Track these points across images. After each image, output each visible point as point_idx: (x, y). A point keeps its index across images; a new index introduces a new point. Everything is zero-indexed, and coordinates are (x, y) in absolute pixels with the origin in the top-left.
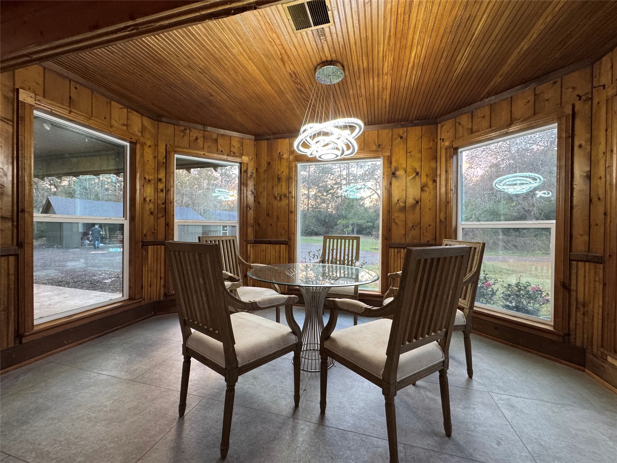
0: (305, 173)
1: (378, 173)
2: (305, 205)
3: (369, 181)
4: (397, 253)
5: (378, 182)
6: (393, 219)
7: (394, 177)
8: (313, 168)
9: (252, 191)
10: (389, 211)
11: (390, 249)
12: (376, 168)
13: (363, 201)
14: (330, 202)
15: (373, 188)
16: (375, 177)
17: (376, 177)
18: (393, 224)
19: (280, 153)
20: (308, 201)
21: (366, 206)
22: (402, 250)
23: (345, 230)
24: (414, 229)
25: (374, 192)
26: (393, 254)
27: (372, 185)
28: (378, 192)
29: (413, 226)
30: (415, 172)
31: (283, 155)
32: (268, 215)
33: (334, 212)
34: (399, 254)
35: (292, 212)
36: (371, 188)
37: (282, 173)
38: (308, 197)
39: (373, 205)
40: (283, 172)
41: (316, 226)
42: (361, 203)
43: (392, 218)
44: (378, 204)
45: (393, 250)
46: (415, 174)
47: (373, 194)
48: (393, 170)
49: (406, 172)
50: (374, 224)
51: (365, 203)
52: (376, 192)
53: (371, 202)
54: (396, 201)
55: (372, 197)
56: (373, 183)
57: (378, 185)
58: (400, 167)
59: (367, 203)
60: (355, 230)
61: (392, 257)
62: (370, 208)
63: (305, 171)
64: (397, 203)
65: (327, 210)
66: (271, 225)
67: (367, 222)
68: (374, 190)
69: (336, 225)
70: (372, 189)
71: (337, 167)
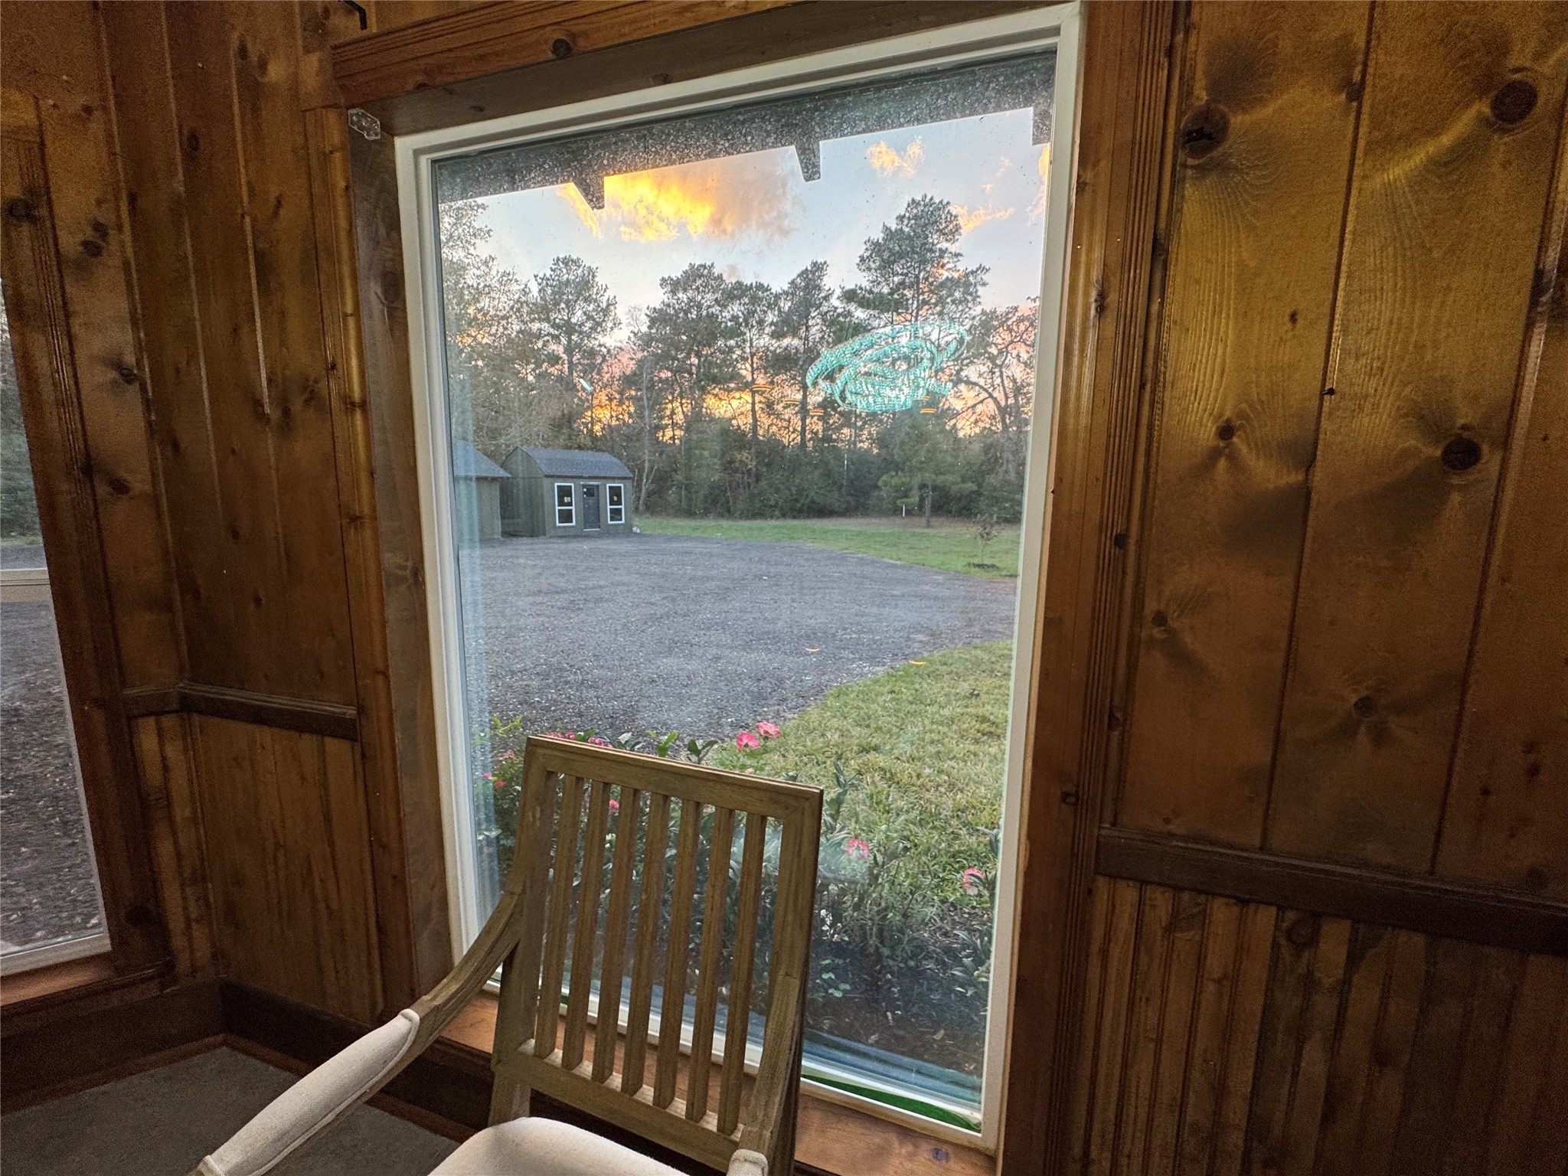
0: (796, 342)
1: (1000, 341)
2: (795, 430)
3: (971, 362)
4: (1170, 929)
5: (996, 365)
6: (1160, 619)
7: (1202, 170)
8: (818, 327)
9: (118, 365)
10: (1120, 541)
11: (1102, 883)
12: (996, 323)
13: (953, 422)
14: (865, 423)
15: (982, 382)
16: (990, 350)
17: (994, 350)
18: (1155, 665)
19: (243, 52)
20: (803, 420)
21: (961, 434)
22: (1222, 912)
23: (898, 502)
24: (1380, 737)
25: (984, 395)
26: (1125, 925)
27: (980, 375)
28: (995, 395)
29: (1365, 705)
30: (1483, 86)
31: (263, 65)
32: (235, 535)
33: (875, 451)
34: (1184, 939)
35: (355, 519)
36: (976, 384)
37: (276, 214)
38: (804, 411)
39: (982, 432)
40: (279, 204)
41: (822, 491)
42: (947, 428)
43: (1151, 607)
44: (993, 428)
45: (1128, 894)
46: (1483, 107)
47: (982, 402)
48: (1201, 95)
49: (1356, 93)
50: (980, 486)
51: (959, 426)
52: (991, 396)
53: (976, 422)
54: (1207, 434)
55: (979, 408)
56: (984, 369)
57: (998, 374)
58: (1286, 45)
59: (965, 428)
60: (928, 502)
61: (1116, 952)
62: (970, 440)
63: (795, 335)
64: (1214, 455)
65: (855, 444)
66: (257, 601)
67: (963, 481)
68: (986, 390)
69: (877, 487)
70: (981, 387)
71: (882, 323)
